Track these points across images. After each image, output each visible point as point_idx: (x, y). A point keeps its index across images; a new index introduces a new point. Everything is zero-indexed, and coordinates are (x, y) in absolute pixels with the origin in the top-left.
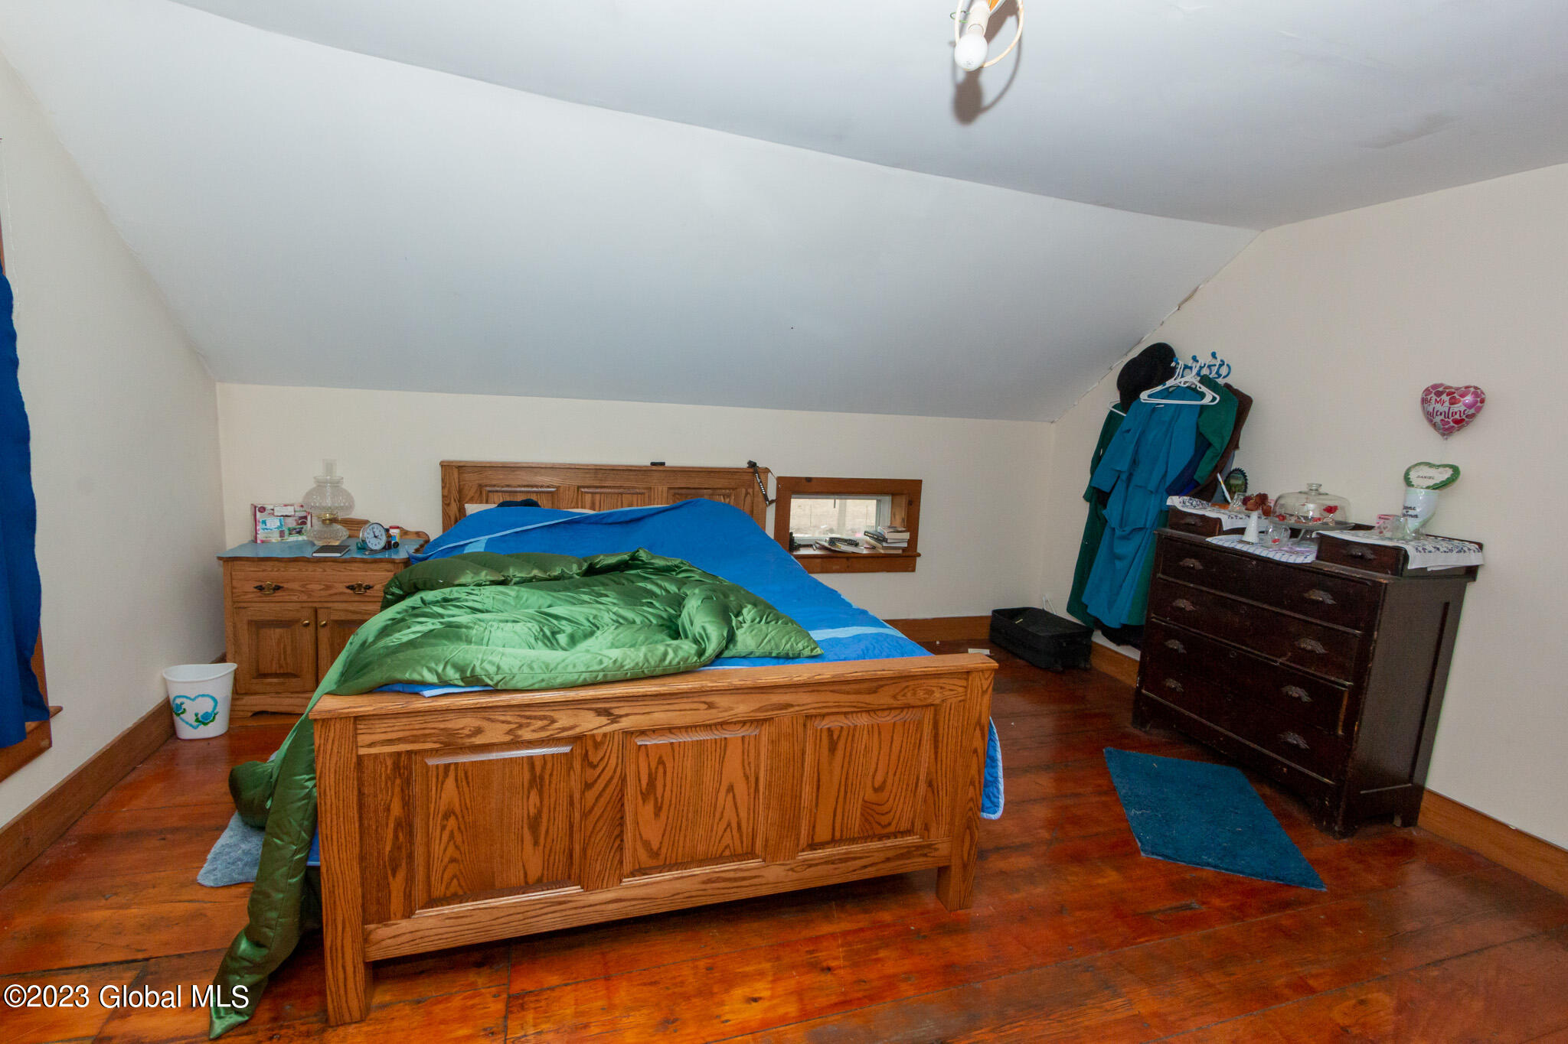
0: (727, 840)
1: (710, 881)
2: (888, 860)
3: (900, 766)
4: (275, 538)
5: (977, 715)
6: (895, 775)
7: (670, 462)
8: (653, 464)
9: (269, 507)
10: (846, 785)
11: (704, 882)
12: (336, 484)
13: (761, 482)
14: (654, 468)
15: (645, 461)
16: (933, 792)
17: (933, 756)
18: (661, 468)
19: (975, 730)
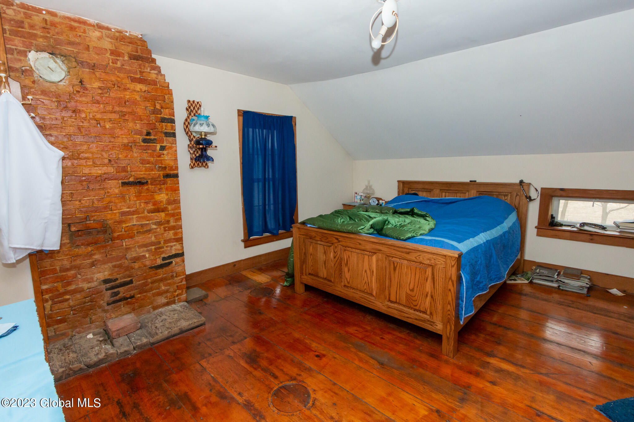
0: (365, 287)
1: (361, 297)
2: (416, 319)
3: (419, 285)
4: (359, 201)
5: (450, 275)
6: (417, 287)
7: (478, 181)
8: (471, 181)
9: (358, 193)
10: (400, 284)
11: (360, 297)
12: (370, 187)
13: (523, 190)
14: (471, 183)
15: (467, 180)
16: (434, 300)
17: (432, 286)
18: (475, 183)
19: (449, 281)
